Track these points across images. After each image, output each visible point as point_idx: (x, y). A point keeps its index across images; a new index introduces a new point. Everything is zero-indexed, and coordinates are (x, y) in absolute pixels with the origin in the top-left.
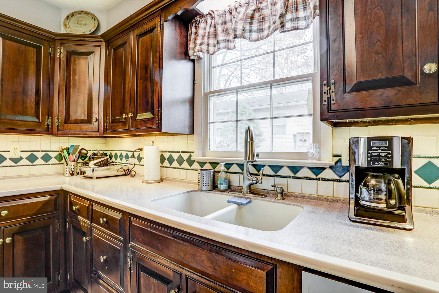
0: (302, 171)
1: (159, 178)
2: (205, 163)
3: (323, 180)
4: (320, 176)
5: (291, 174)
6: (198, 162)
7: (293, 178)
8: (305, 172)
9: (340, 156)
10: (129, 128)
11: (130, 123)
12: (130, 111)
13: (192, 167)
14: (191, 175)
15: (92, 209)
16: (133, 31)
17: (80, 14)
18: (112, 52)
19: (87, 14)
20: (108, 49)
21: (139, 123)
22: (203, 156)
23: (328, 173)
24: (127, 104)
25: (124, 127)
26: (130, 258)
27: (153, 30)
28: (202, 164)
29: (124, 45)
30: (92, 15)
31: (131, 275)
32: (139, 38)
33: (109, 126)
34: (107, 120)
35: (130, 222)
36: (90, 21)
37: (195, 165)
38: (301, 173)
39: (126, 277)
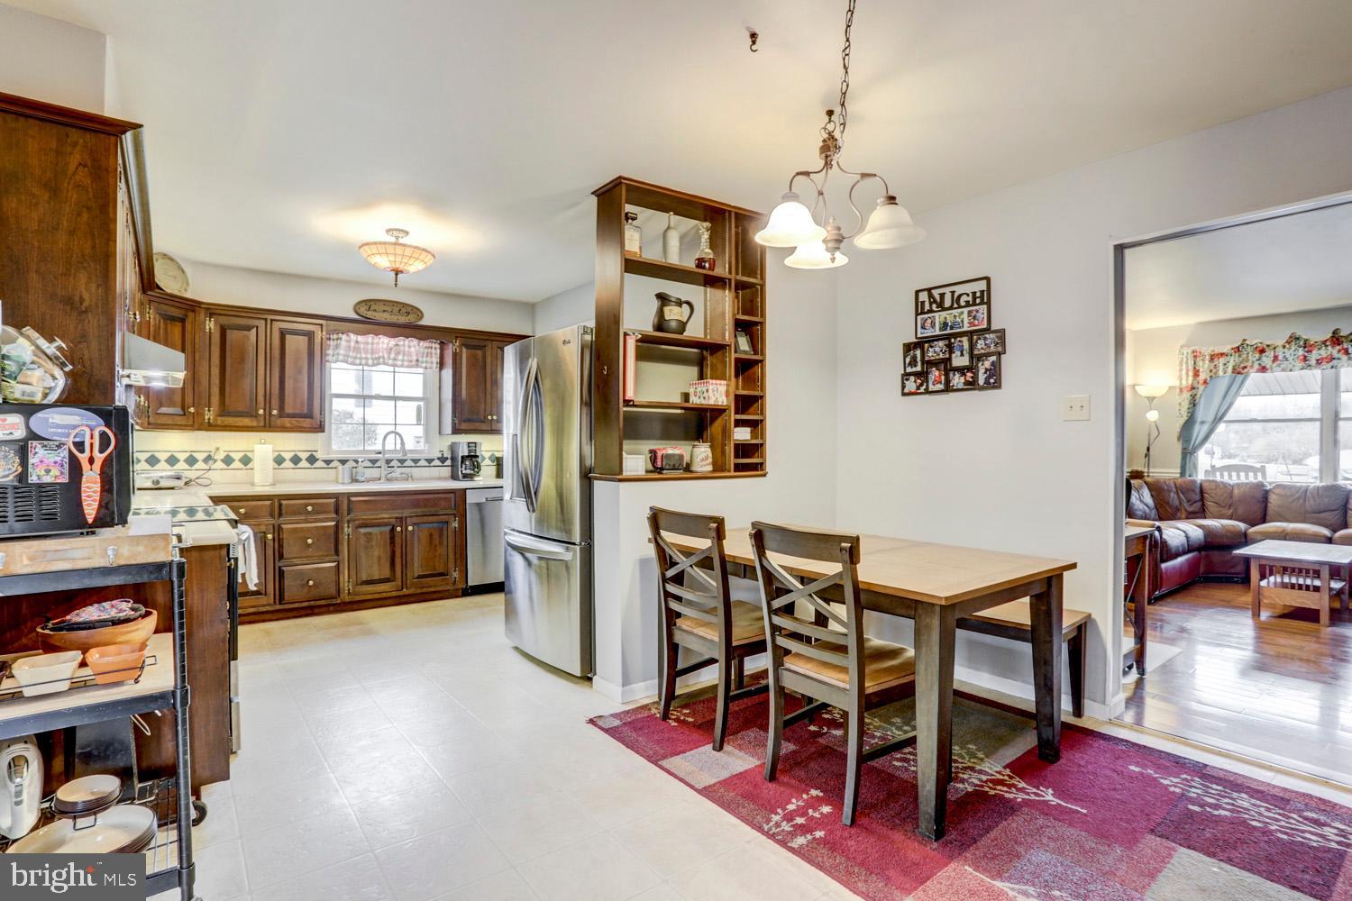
0: (420, 462)
1: (271, 481)
2: (332, 461)
3: (434, 466)
4: (432, 464)
5: (413, 464)
6: (323, 461)
7: (415, 467)
8: (423, 463)
9: (444, 451)
10: (267, 425)
11: (270, 420)
12: (270, 407)
13: (315, 465)
14: (312, 474)
15: (280, 505)
16: (272, 320)
17: (163, 258)
18: (219, 328)
19: (171, 259)
20: (210, 321)
21: (287, 422)
22: (328, 454)
23: (437, 462)
24: (261, 398)
25: (255, 424)
26: (348, 527)
27: (310, 335)
28: (328, 462)
29: (249, 328)
30: (177, 263)
31: (349, 540)
32: (283, 334)
33: (215, 420)
34: (209, 411)
35: (349, 500)
36: (178, 273)
37: (319, 464)
38: (420, 464)
39: (342, 544)
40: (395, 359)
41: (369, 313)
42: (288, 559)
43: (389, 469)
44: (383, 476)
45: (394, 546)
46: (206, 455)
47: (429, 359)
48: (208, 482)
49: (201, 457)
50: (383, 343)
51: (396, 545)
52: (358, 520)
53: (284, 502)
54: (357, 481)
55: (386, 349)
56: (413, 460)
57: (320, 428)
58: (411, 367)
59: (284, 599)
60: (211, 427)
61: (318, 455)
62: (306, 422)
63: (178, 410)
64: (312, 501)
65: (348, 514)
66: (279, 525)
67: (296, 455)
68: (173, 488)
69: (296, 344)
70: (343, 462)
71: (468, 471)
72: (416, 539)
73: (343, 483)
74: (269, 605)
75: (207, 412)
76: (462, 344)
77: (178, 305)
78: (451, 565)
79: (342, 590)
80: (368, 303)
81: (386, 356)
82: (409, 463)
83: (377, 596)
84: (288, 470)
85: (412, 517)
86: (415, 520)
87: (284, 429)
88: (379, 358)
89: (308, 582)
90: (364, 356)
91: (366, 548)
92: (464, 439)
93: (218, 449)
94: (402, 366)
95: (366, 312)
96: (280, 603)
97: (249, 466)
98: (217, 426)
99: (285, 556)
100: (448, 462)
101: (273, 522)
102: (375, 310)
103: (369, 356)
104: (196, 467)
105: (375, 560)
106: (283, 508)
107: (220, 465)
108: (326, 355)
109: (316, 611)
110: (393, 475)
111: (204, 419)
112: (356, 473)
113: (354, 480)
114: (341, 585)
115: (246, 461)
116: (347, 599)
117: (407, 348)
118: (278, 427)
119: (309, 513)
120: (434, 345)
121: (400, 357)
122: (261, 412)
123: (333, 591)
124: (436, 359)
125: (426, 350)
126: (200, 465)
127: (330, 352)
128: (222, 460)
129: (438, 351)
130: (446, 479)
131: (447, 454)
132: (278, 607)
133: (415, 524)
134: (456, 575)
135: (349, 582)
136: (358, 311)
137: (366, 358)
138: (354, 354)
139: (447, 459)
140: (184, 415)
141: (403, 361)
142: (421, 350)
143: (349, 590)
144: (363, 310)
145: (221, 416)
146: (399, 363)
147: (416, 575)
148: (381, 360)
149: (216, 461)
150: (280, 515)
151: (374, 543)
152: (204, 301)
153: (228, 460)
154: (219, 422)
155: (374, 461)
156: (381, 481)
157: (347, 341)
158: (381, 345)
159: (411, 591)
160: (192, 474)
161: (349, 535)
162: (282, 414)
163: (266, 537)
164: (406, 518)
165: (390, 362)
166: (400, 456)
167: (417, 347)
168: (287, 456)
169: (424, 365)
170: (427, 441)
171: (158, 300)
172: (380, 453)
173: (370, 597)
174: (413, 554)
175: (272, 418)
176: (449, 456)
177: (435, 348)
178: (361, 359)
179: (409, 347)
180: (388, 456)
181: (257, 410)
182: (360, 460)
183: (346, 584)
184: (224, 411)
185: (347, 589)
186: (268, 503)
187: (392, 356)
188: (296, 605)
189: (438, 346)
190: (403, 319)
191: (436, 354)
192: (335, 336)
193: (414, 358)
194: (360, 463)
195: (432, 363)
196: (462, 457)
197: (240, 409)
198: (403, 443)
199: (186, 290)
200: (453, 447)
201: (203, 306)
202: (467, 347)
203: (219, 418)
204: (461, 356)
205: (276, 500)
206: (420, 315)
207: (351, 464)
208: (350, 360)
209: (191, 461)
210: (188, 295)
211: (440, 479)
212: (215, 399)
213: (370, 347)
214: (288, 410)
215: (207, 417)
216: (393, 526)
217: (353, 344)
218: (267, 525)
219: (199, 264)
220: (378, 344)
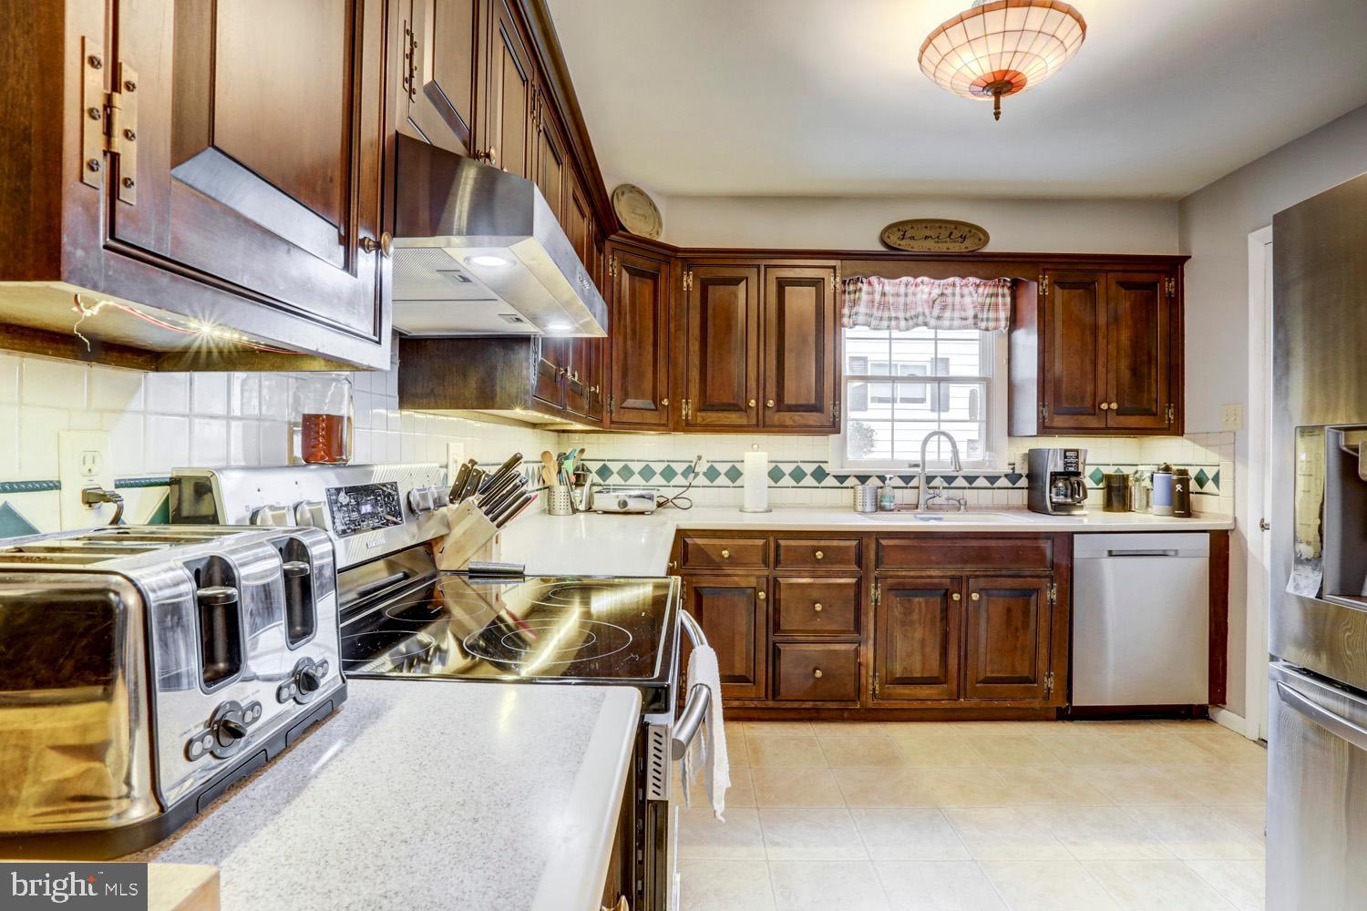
0: (978, 480)
2: (847, 477)
3: (999, 488)
4: (996, 485)
5: (967, 485)
6: (835, 476)
7: (969, 488)
8: (981, 482)
9: (1014, 464)
10: (761, 422)
11: (764, 416)
12: (764, 397)
13: (824, 483)
14: (821, 496)
15: (778, 547)
16: (766, 267)
17: (631, 192)
18: (698, 282)
19: (641, 193)
20: (688, 275)
21: (788, 418)
22: (842, 468)
23: (1003, 482)
24: (752, 384)
25: (744, 421)
26: (876, 588)
27: (817, 283)
28: (842, 479)
29: (736, 281)
30: (648, 197)
31: (876, 609)
32: (782, 284)
33: (695, 416)
34: (687, 403)
35: (878, 544)
36: (649, 211)
37: (830, 481)
38: (977, 484)
39: (867, 614)
40: (939, 318)
41: (903, 242)
42: (784, 631)
43: (931, 491)
44: (922, 502)
45: (947, 624)
46: (685, 466)
47: (992, 315)
48: (687, 504)
49: (679, 468)
50: (922, 292)
51: (951, 625)
52: (891, 577)
53: (782, 543)
54: (882, 509)
55: (927, 302)
56: (966, 478)
57: (834, 427)
58: (965, 327)
59: (779, 694)
60: (688, 427)
61: (827, 468)
62: (812, 418)
63: (648, 403)
64: (823, 543)
65: (877, 566)
66: (775, 579)
67: (798, 466)
68: (642, 513)
69: (800, 301)
70: (863, 479)
71: (1061, 499)
72: (983, 615)
73: (863, 512)
74: (758, 699)
75: (684, 406)
76: (1055, 282)
77: (647, 254)
78: (1042, 665)
79: (863, 689)
80: (901, 227)
81: (927, 312)
82: (960, 482)
83: (916, 705)
84: (788, 493)
85: (977, 577)
86: (982, 583)
87: (783, 429)
88: (917, 316)
89: (814, 672)
90: (893, 315)
91: (903, 624)
92: (1055, 445)
93: (700, 458)
94: (950, 328)
95: (899, 242)
96: (774, 698)
97: (738, 483)
98: (695, 425)
99: (782, 628)
100: (1023, 482)
101: (766, 573)
102: (912, 238)
103: (901, 315)
104: (673, 482)
105: (917, 645)
106: (782, 552)
107: (702, 480)
108: (842, 316)
109: (823, 715)
110: (937, 501)
111: (681, 416)
112: (882, 496)
113: (879, 508)
114: (863, 680)
115: (734, 474)
116: (871, 704)
117: (958, 298)
118: (775, 426)
119: (818, 561)
120: (1000, 291)
121: (947, 314)
122: (753, 403)
123: (850, 689)
124: (1003, 314)
125: (988, 300)
126: (679, 480)
127: (846, 311)
128: (704, 474)
129: (1008, 299)
130: (1017, 509)
131: (1022, 469)
132: (771, 704)
133: (982, 589)
134: (1050, 683)
135: (874, 676)
136: (888, 241)
137: (897, 318)
138: (880, 314)
139: (1020, 476)
140: (656, 410)
141: (952, 319)
142: (980, 300)
143: (874, 689)
144: (894, 240)
145: (700, 410)
146: (947, 323)
147: (981, 677)
148: (921, 319)
149: (697, 475)
150: (777, 562)
151: (915, 617)
152: (681, 245)
153: (712, 474)
154: (699, 420)
155: (907, 479)
156: (919, 510)
157: (869, 293)
158: (919, 296)
159: (974, 702)
160: (669, 493)
161: (876, 600)
162: (781, 406)
163: (756, 596)
164: (968, 577)
165: (933, 322)
166: (950, 471)
167: (975, 295)
168: (787, 469)
169: (983, 325)
170: (989, 447)
171: (625, 248)
172: (917, 466)
173: (905, 705)
174: (977, 642)
175: (768, 413)
176: (1025, 471)
177: (1003, 296)
178: (890, 319)
179: (962, 296)
180: (929, 470)
181: (747, 402)
182: (888, 476)
183: (870, 681)
184: (706, 405)
185: (871, 687)
186: (760, 542)
187: (936, 312)
188: (796, 705)
189: (1007, 291)
190: (955, 248)
191: (1005, 304)
192: (852, 288)
193: (971, 313)
194: (887, 482)
195: (997, 320)
196: (1052, 474)
197: (725, 401)
198: (955, 452)
199: (658, 233)
200: (1033, 458)
201: (679, 255)
202: (1062, 285)
203: (699, 414)
204: (1053, 303)
205: (772, 539)
206: (983, 236)
207: (874, 482)
208: (874, 322)
209: (669, 474)
210: (662, 239)
211: (1008, 508)
212: (694, 389)
213: (902, 300)
214: (789, 399)
215: (684, 413)
216: (947, 590)
217: (877, 297)
218: (758, 577)
219: (676, 198)
220: (914, 294)
